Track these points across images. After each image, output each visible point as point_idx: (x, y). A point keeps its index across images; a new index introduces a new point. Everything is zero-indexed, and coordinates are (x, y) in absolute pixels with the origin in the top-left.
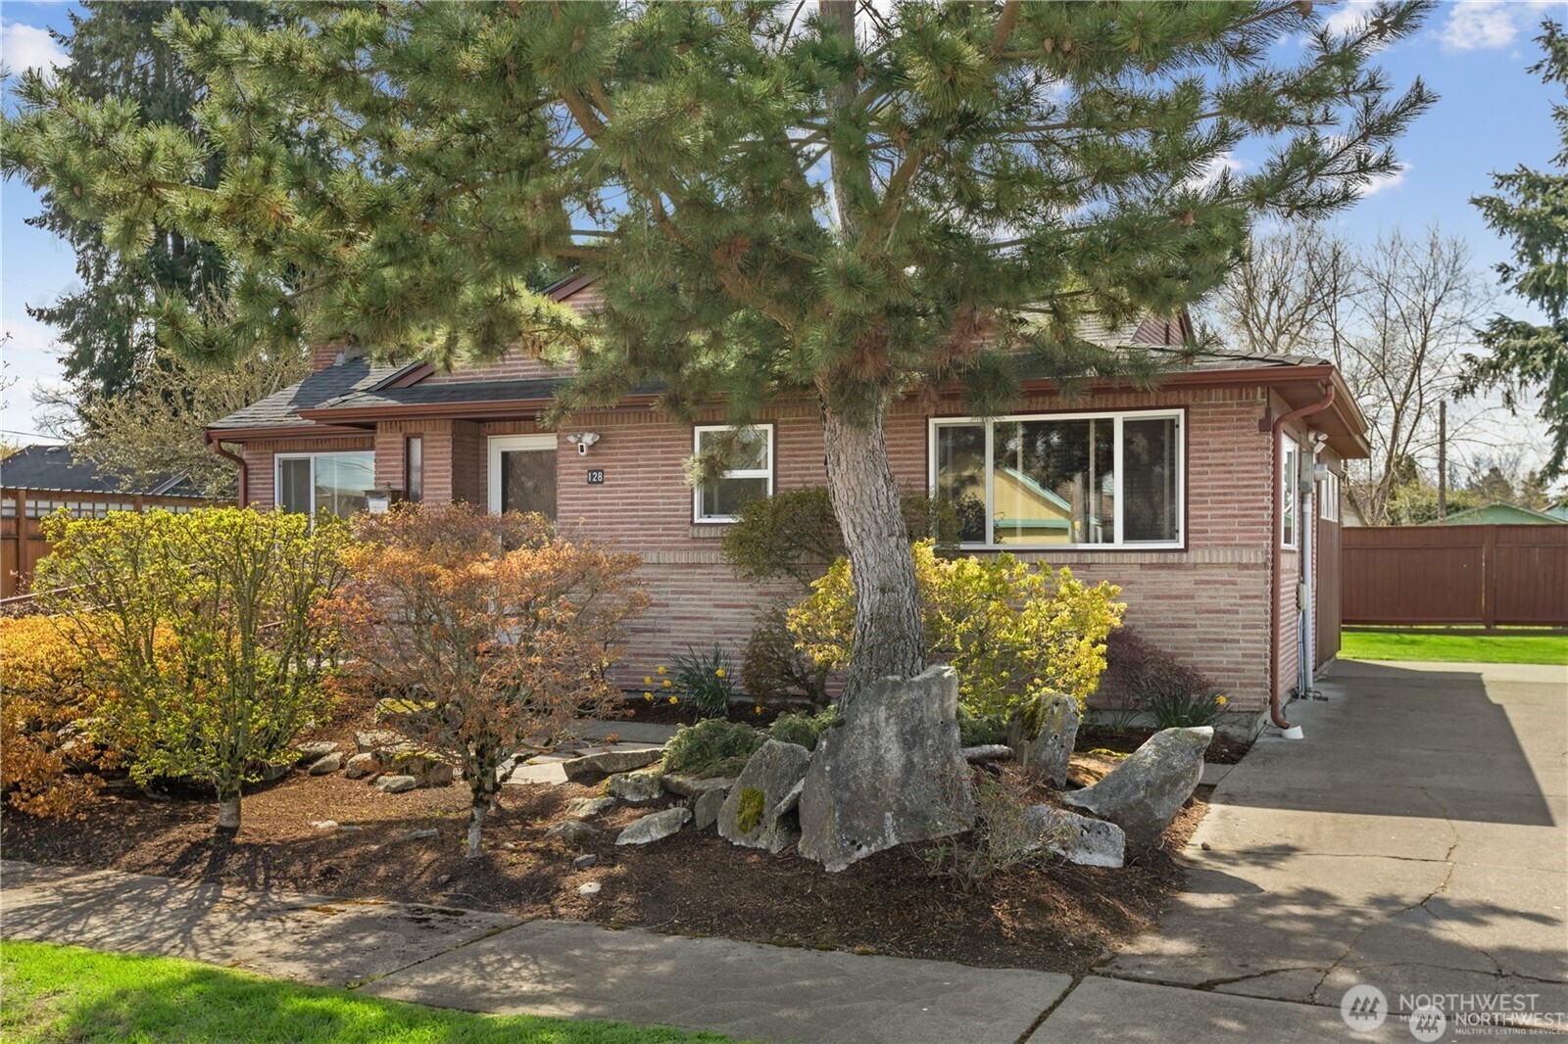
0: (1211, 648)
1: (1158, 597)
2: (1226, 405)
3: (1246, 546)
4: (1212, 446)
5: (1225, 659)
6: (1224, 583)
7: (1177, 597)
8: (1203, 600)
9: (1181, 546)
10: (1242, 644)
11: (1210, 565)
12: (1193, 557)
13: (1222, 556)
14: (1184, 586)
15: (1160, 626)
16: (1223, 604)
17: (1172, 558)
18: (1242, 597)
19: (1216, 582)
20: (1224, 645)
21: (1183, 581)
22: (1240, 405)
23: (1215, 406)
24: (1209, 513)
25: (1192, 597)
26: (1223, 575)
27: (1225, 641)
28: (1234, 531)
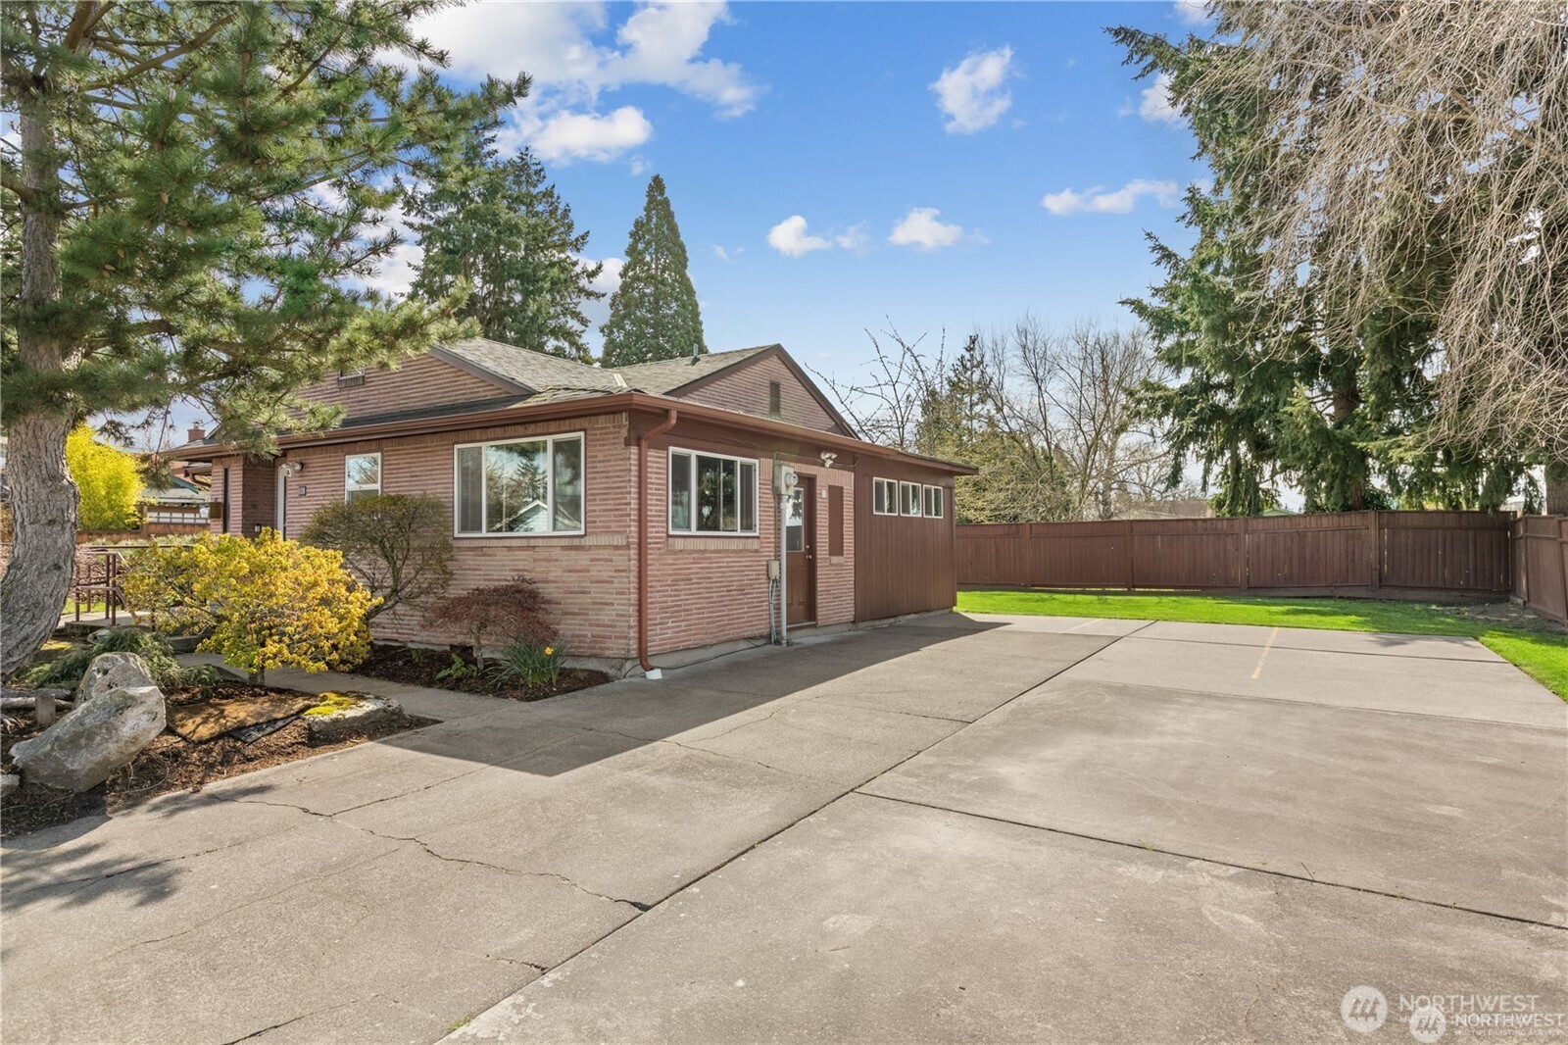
0: (599, 609)
1: (570, 571)
2: (606, 428)
3: (618, 532)
4: (599, 459)
5: (606, 618)
6: (606, 560)
7: (580, 571)
8: (594, 573)
9: (582, 532)
10: (616, 607)
11: (598, 547)
12: (588, 541)
13: (604, 540)
14: (583, 563)
15: (571, 592)
16: (604, 576)
17: (576, 542)
18: (617, 571)
19: (601, 560)
20: (606, 607)
21: (582, 559)
22: (614, 427)
23: (601, 429)
24: (597, 508)
25: (588, 571)
26: (605, 554)
27: (606, 604)
28: (611, 521)
